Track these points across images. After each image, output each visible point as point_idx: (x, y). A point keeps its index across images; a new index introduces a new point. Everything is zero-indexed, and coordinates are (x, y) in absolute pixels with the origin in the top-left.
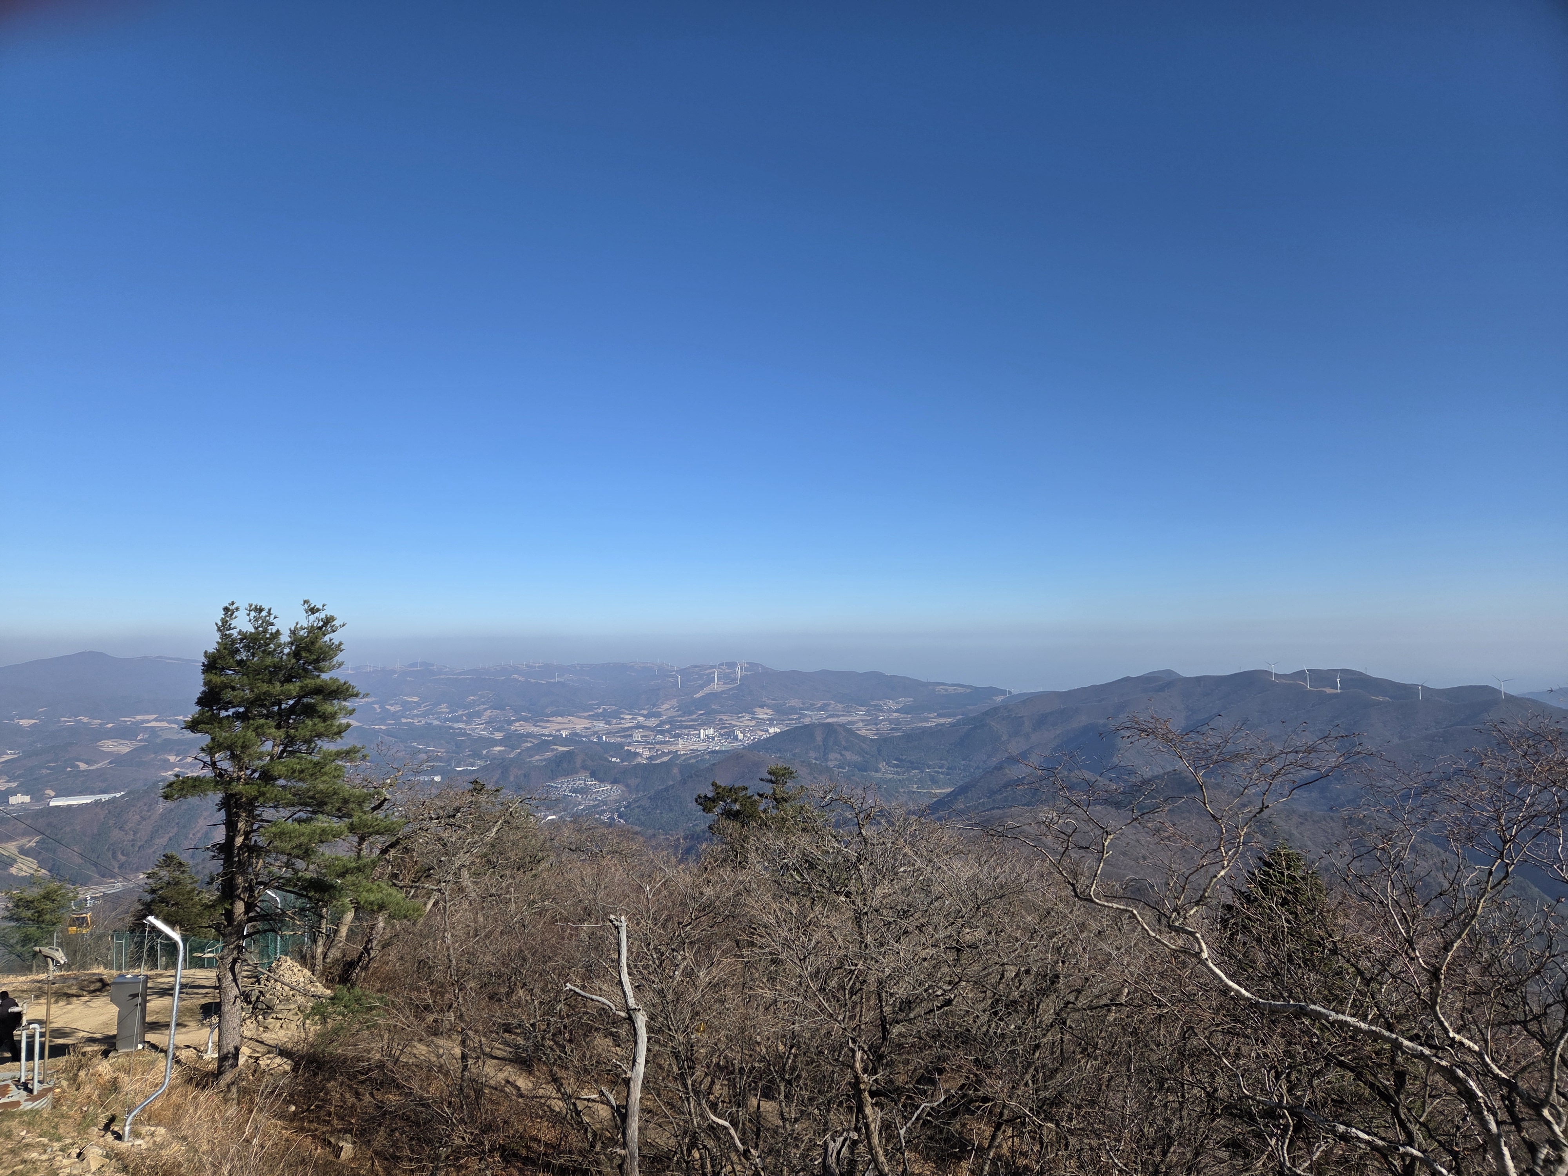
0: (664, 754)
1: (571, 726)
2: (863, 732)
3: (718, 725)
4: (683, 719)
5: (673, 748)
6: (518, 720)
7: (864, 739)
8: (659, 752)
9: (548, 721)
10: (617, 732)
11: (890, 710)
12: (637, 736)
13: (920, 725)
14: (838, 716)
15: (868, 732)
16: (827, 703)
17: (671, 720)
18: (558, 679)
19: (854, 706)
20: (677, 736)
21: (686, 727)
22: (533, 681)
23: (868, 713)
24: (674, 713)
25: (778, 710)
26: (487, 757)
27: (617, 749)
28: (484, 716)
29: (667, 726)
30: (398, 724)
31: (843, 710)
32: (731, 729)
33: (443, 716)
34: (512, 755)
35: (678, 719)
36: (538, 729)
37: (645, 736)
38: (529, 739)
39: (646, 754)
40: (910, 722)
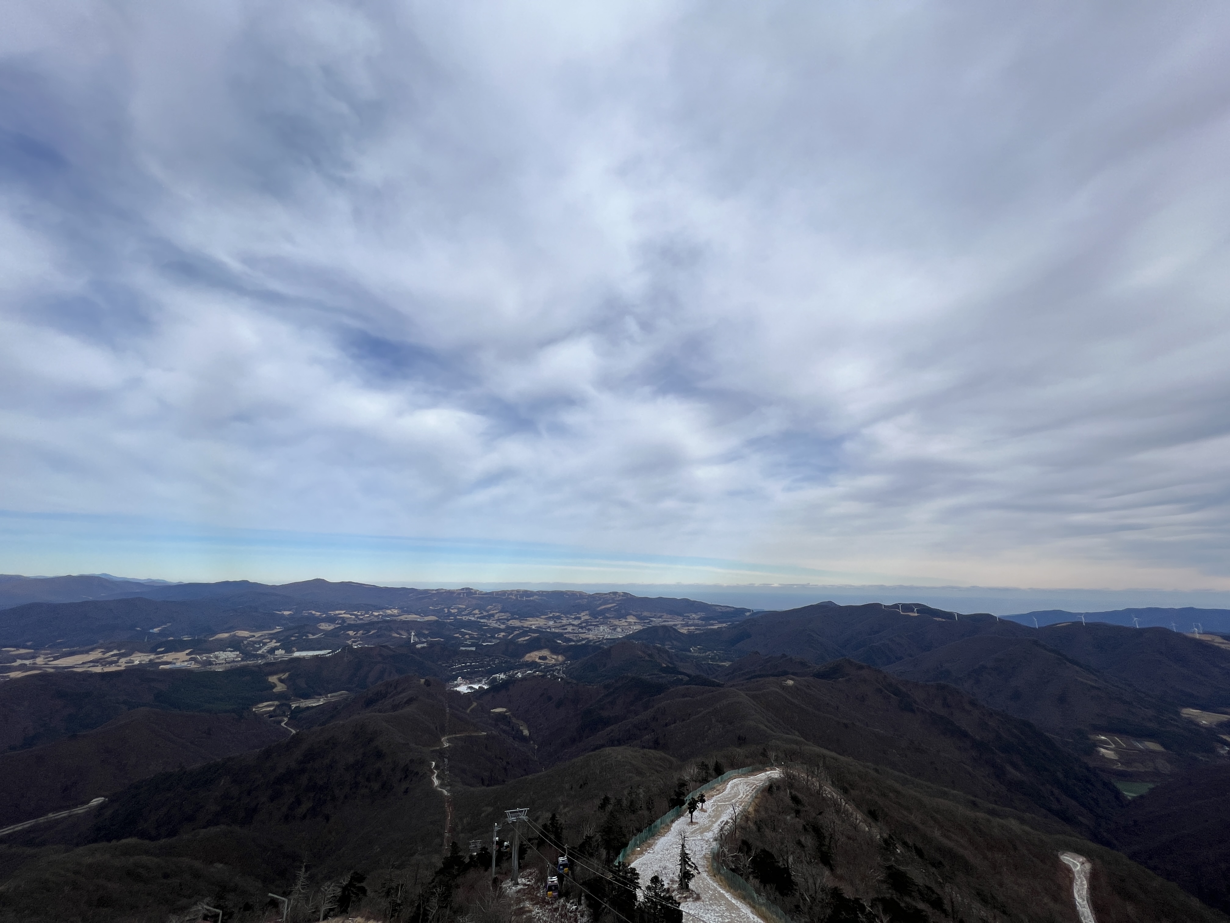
0: (583, 639)
1: (537, 623)
2: (682, 631)
3: (609, 624)
4: (592, 621)
5: (587, 636)
6: (512, 619)
7: (683, 634)
8: (580, 638)
9: (527, 620)
10: (560, 627)
11: (694, 619)
13: (709, 627)
14: (668, 621)
15: (684, 631)
16: (662, 614)
17: (586, 621)
18: (531, 598)
19: (676, 616)
20: (589, 630)
21: (593, 625)
22: (519, 599)
23: (683, 620)
24: (587, 617)
25: (638, 617)
26: (498, 638)
27: (560, 636)
28: (496, 616)
29: (584, 625)
30: (455, 619)
31: (671, 618)
32: (616, 627)
33: (476, 616)
34: (510, 637)
35: (590, 620)
36: (521, 624)
37: (573, 629)
38: (517, 629)
39: (575, 639)
40: (705, 626)
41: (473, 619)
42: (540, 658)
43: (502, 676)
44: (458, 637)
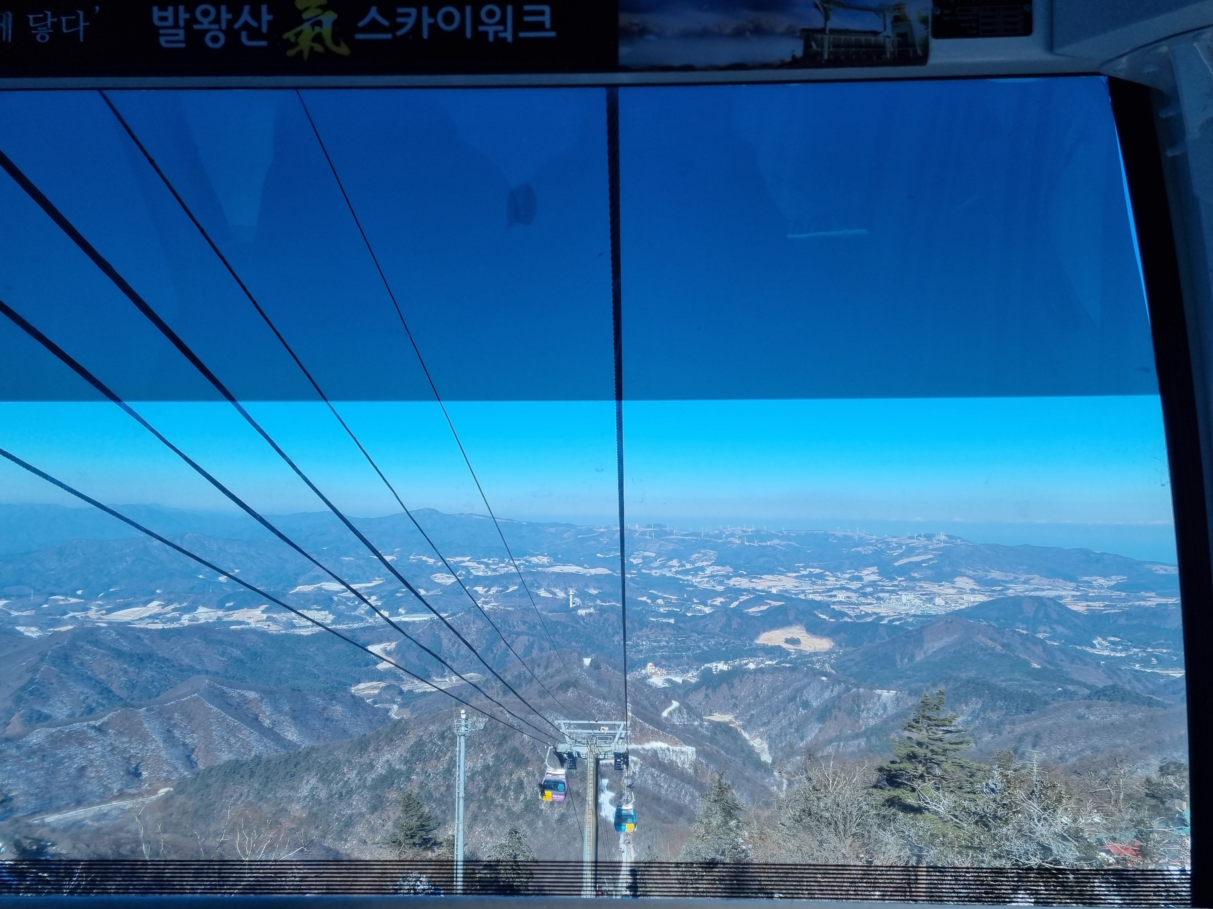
0: (867, 615)
1: (781, 583)
2: (1075, 608)
3: (918, 591)
4: (884, 584)
5: (877, 610)
6: (736, 576)
7: (1076, 614)
8: (863, 613)
9: (761, 578)
10: (823, 592)
11: (1101, 587)
12: (841, 596)
13: (1137, 603)
14: (1043, 590)
15: (1080, 607)
16: (1031, 576)
17: (873, 584)
18: (769, 543)
19: (1061, 580)
20: (879, 599)
21: (888, 591)
22: (747, 544)
23: (1077, 589)
24: (875, 577)
25: (979, 581)
26: (711, 606)
27: (824, 606)
28: (708, 571)
29: (869, 590)
30: (639, 574)
31: (1050, 585)
32: (932, 596)
33: (674, 570)
34: (732, 606)
35: (880, 583)
36: (753, 585)
37: (848, 597)
38: (745, 593)
39: (850, 612)
40: (1124, 600)
41: (669, 574)
42: (787, 641)
43: (722, 666)
44: (645, 603)
